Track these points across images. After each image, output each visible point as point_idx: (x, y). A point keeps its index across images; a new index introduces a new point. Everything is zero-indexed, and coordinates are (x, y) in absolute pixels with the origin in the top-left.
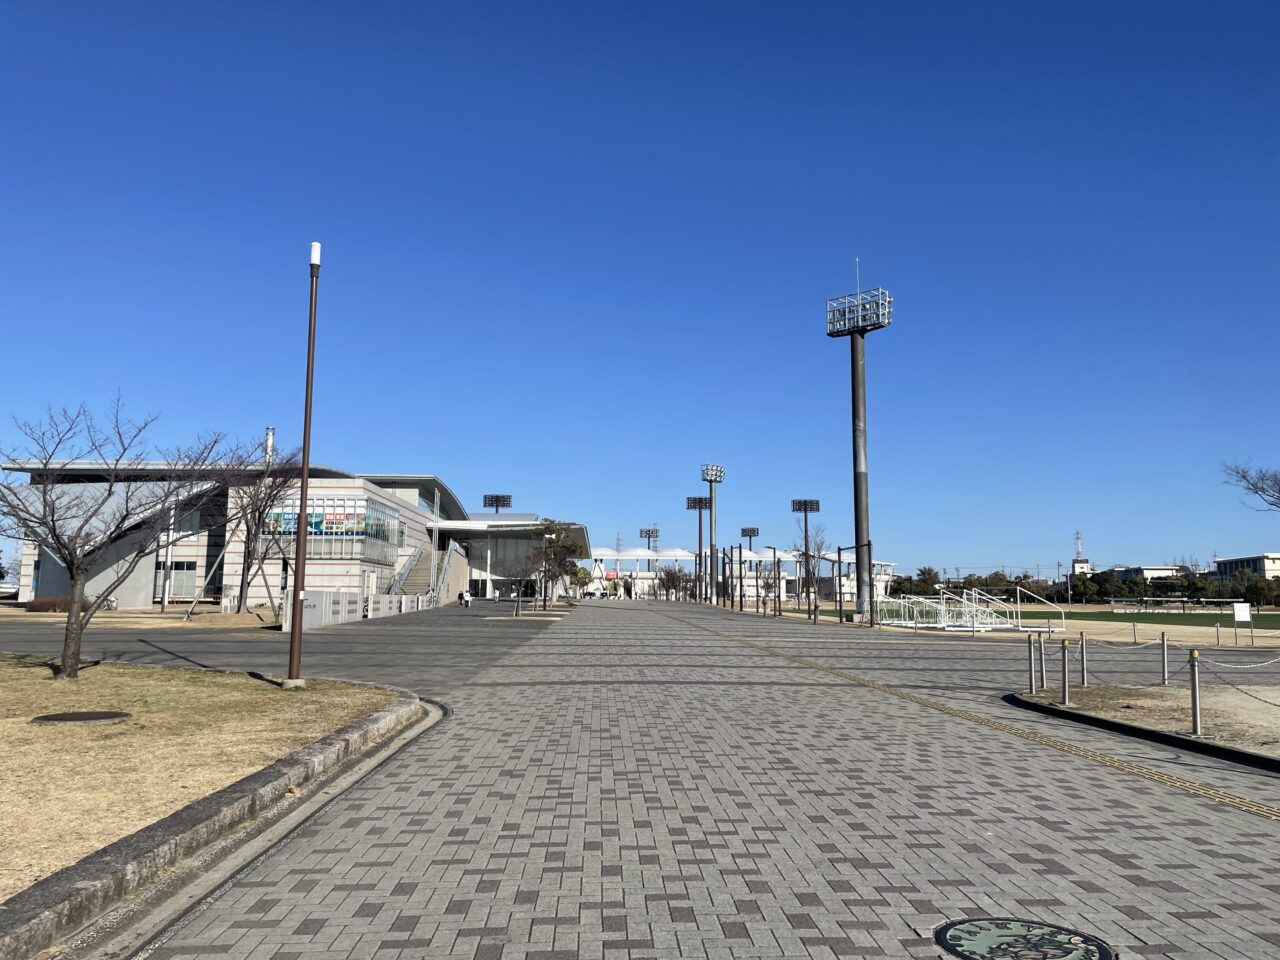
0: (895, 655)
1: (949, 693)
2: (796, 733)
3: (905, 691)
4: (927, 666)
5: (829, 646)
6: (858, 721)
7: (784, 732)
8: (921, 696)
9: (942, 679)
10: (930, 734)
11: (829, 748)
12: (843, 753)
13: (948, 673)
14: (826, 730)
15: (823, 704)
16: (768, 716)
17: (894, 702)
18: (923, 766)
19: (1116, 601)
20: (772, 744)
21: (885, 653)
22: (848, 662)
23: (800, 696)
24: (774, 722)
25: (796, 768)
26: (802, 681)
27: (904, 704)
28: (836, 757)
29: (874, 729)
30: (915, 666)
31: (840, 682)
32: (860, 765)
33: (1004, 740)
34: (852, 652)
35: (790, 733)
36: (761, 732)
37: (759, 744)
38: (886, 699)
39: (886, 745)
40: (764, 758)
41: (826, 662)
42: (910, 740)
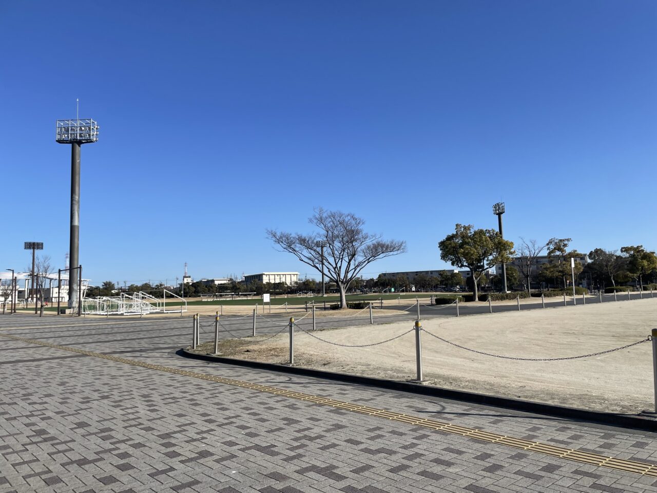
0: (100, 333)
1: (144, 354)
2: (46, 403)
3: (116, 356)
4: (123, 338)
5: (53, 330)
6: (91, 384)
7: (35, 403)
8: (127, 358)
9: (135, 345)
10: (146, 387)
11: (77, 412)
12: (90, 415)
13: (137, 340)
14: (69, 396)
15: (61, 373)
16: (18, 390)
17: (113, 365)
18: (154, 415)
19: (203, 296)
20: (27, 416)
21: (93, 332)
22: (70, 340)
23: (42, 369)
24: (24, 395)
25: (53, 438)
26: (40, 357)
27: (119, 366)
28: (85, 420)
29: (106, 388)
30: (115, 339)
31: (69, 355)
32: (107, 424)
33: (195, 383)
34: (71, 333)
35: (40, 404)
36: (13, 406)
37: (15, 418)
38: (105, 363)
39: (120, 401)
40: (22, 433)
41: (54, 341)
42: (136, 393)
